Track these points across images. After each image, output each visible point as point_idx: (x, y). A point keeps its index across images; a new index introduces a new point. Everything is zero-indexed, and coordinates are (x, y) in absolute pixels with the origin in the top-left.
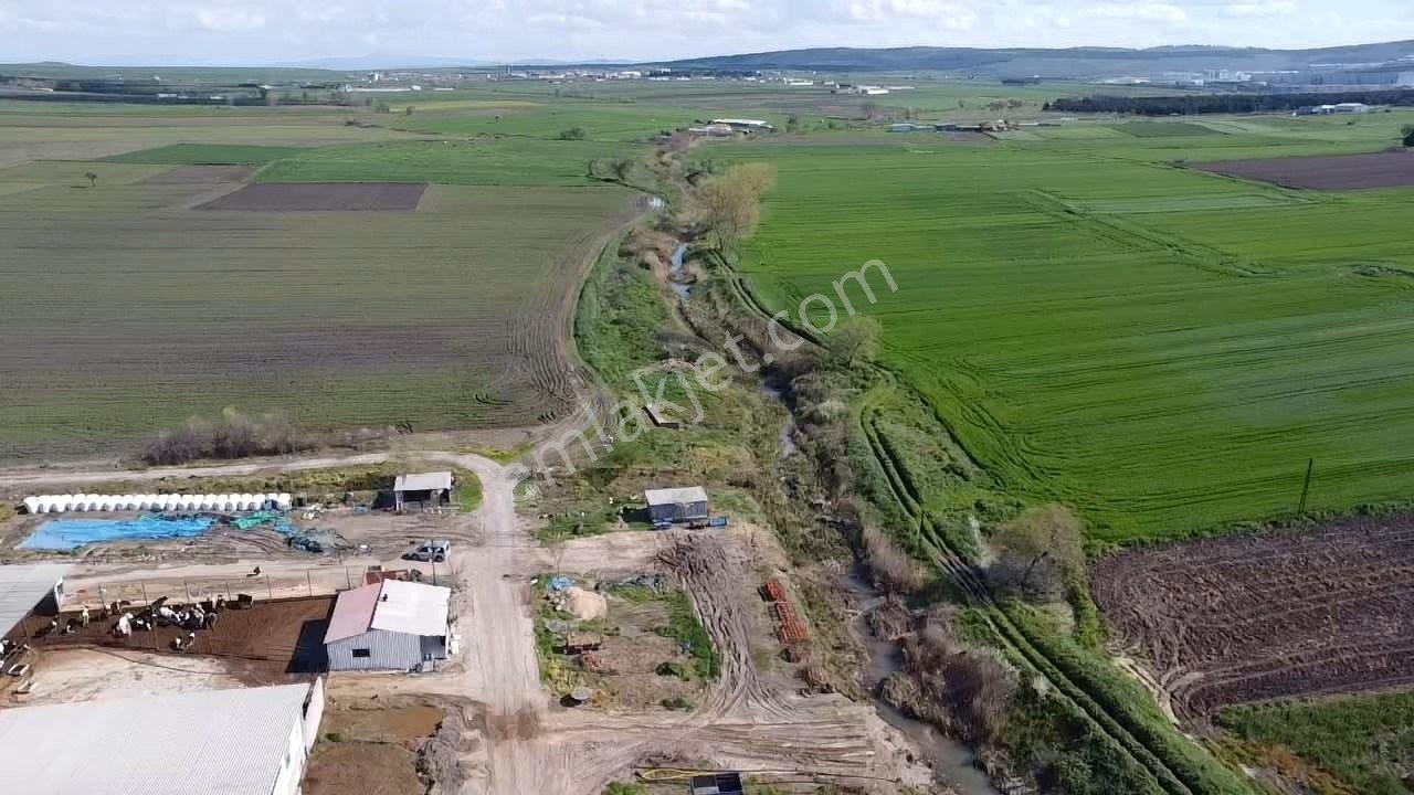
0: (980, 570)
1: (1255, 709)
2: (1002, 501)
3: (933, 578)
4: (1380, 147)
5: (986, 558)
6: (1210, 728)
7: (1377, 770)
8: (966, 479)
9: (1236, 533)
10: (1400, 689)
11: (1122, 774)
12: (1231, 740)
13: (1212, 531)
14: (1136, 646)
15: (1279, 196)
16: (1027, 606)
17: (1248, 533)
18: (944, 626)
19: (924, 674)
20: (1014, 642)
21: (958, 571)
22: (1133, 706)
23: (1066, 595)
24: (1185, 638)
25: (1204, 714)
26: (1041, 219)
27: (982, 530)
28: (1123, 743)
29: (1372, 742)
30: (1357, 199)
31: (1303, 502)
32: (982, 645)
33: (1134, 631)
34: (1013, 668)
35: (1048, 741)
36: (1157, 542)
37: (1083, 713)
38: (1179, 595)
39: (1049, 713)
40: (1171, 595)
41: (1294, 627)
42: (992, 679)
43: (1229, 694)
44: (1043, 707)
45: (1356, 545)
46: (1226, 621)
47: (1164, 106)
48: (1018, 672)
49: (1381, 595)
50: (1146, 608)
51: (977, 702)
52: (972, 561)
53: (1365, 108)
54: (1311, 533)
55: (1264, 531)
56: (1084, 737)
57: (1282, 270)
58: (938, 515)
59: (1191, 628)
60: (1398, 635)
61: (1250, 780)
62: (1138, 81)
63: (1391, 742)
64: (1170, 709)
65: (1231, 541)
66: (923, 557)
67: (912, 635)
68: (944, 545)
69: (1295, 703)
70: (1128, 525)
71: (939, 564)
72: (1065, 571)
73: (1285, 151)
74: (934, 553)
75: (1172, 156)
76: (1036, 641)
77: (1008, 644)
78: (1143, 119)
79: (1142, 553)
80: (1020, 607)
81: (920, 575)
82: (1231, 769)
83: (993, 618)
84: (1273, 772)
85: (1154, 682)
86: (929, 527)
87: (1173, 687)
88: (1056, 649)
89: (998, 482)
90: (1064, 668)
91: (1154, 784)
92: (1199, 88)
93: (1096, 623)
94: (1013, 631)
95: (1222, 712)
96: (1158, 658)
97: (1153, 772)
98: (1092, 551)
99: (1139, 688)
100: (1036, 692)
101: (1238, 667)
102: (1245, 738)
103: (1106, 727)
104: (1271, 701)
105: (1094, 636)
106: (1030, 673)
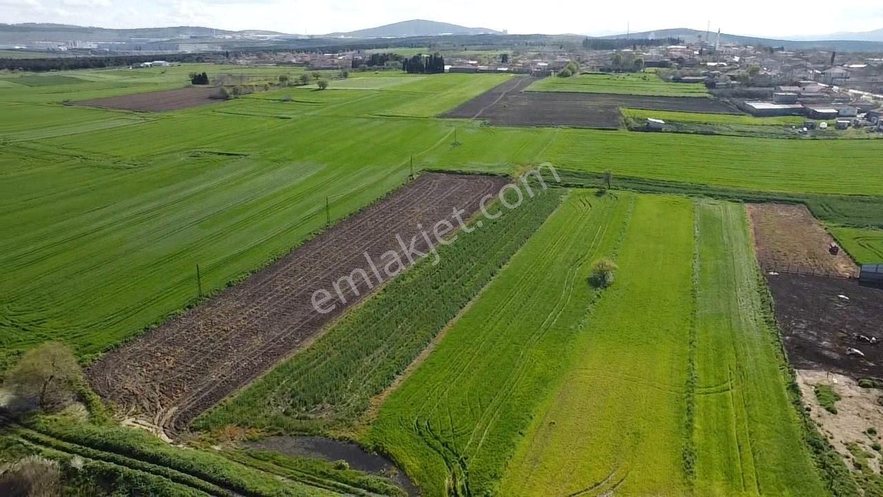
0: (2, 408)
1: (210, 413)
4: (181, 85)
5: (3, 400)
6: (190, 435)
7: (273, 414)
9: (169, 320)
10: (270, 370)
11: (149, 488)
12: (203, 436)
13: (156, 323)
14: (133, 409)
15: (136, 117)
16: (49, 417)
17: (176, 317)
20: (47, 445)
22: (142, 445)
23: (76, 398)
24: (161, 391)
25: (185, 429)
28: (144, 470)
29: (267, 402)
30: (177, 115)
31: (200, 290)
32: (21, 458)
33: (129, 401)
34: (51, 462)
36: (126, 342)
37: (113, 465)
38: (149, 368)
39: (89, 477)
40: (144, 370)
41: (216, 360)
42: (37, 477)
43: (194, 411)
44: (84, 475)
45: (233, 305)
46: (180, 371)
47: (44, 64)
48: (57, 463)
49: (250, 325)
50: (130, 384)
53: (168, 64)
54: (209, 306)
55: (185, 313)
56: (118, 479)
57: (151, 161)
59: (162, 384)
60: (263, 343)
61: (220, 453)
62: (17, 47)
63: (274, 398)
64: (165, 435)
65: (169, 325)
69: (228, 400)
70: (103, 338)
72: (70, 382)
73: (129, 91)
75: (60, 98)
76: (64, 436)
77: (42, 448)
78: (29, 74)
79: (118, 352)
80: (43, 420)
82: (208, 451)
83: (24, 437)
84: (229, 442)
85: (151, 425)
87: (162, 423)
88: (81, 435)
90: (91, 444)
91: (171, 483)
92: (65, 53)
93: (103, 407)
94: (44, 438)
95: (194, 423)
96: (148, 410)
97: (167, 476)
98: (84, 363)
99: (143, 433)
100: (75, 469)
101: (194, 395)
102: (210, 431)
103: (130, 466)
104: (217, 405)
105: (104, 415)
106: (66, 459)
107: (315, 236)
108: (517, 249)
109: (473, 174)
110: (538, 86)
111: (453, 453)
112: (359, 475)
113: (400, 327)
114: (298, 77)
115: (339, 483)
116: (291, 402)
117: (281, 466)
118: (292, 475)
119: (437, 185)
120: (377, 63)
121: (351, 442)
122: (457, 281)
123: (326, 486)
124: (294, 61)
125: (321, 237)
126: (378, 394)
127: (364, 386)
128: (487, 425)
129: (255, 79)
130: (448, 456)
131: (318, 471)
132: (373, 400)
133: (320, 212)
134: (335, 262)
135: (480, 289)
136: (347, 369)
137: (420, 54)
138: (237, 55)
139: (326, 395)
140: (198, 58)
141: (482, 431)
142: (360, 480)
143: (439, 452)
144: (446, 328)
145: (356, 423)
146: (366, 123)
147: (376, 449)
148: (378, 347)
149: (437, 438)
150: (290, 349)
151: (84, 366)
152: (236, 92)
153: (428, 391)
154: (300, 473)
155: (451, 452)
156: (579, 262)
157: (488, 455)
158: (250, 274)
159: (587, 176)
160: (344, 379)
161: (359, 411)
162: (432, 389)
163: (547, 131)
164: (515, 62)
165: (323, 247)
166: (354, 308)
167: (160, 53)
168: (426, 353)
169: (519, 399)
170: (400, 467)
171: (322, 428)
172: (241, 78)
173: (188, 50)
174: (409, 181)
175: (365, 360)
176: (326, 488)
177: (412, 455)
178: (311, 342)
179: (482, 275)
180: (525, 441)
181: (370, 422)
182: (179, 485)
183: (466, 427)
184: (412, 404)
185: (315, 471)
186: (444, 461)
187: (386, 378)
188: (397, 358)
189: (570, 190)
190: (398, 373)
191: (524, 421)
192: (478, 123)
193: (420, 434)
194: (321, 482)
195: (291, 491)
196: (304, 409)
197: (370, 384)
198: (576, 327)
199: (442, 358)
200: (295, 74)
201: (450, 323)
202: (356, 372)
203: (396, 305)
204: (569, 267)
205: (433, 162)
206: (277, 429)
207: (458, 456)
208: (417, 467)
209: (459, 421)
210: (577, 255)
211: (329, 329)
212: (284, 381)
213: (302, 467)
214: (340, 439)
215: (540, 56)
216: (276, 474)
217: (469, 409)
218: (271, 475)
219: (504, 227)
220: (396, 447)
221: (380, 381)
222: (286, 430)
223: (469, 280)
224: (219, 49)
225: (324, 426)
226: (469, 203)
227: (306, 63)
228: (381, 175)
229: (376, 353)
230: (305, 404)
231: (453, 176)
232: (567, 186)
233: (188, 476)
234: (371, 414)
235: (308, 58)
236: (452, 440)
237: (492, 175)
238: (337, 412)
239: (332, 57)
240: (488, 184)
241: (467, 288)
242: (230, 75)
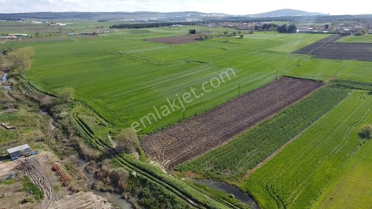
0: (113, 148)
1: (182, 165)
2: (116, 130)
3: (101, 153)
4: (185, 34)
5: (114, 145)
6: (174, 172)
7: (206, 170)
8: (105, 126)
9: (171, 126)
10: (208, 152)
11: (157, 189)
12: (179, 173)
13: (166, 127)
14: (154, 158)
15: (168, 46)
16: (127, 155)
17: (174, 125)
18: (107, 165)
19: (104, 179)
20: (126, 165)
21: (108, 150)
22: (156, 172)
23: (136, 150)
24: (165, 153)
25: (172, 169)
26: (114, 56)
27: (112, 138)
28: (156, 181)
29: (204, 165)
30: (183, 45)
31: (184, 116)
32: (118, 167)
33: (153, 154)
34: (126, 171)
35: (139, 186)
36: (155, 132)
37: (145, 177)
38: (161, 144)
39: (138, 179)
40: (160, 144)
41: (187, 144)
42: (122, 175)
43: (176, 163)
44: (136, 178)
45: (196, 123)
46: (173, 147)
47: (139, 26)
48: (128, 172)
49: (202, 133)
50: (154, 148)
51: (119, 182)
52: (111, 147)
53: (181, 26)
54: (187, 122)
55: (177, 124)
56: (147, 183)
57: (171, 63)
58: (100, 137)
59: (166, 150)
60: (206, 140)
61: (184, 181)
62: (132, 20)
63: (208, 163)
64: (164, 170)
65: (171, 128)
66: (97, 149)
67: (99, 170)
68: (103, 144)
69: (190, 161)
70: (147, 129)
71: (102, 150)
72: (135, 144)
73: (166, 36)
74: (100, 147)
75: (143, 38)
76: (131, 163)
77: (124, 165)
78: (135, 29)
79: (152, 135)
80: (125, 155)
81: (98, 153)
82: (179, 179)
83: (119, 160)
84: (188, 177)
85: (160, 165)
86: (98, 141)
87: (164, 165)
88: (136, 164)
89: (114, 125)
90: (139, 168)
91: (165, 189)
92: (146, 22)
93: (144, 155)
94: (125, 162)
95: (175, 168)
96: (160, 159)
97: (164, 186)
98: (140, 138)
99: (157, 167)
100: (133, 175)
101: (177, 157)
102: (181, 172)
103: (152, 179)
104: (185, 162)
105: (144, 158)
106: (131, 171)
107: (233, 99)
108: (322, 115)
109: (304, 79)
110: (343, 40)
111: (281, 201)
112: (238, 202)
113: (264, 142)
114: (232, 33)
115: (230, 203)
116: (214, 166)
117: (207, 191)
118: (211, 196)
119: (287, 82)
120: (266, 28)
121: (237, 187)
122: (292, 125)
123: (224, 203)
124: (231, 26)
125: (235, 100)
126: (251, 169)
127: (246, 164)
128: (299, 192)
129: (214, 32)
130: (278, 202)
131: (221, 196)
132: (248, 171)
133: (236, 89)
134: (240, 111)
135: (302, 131)
136: (239, 156)
137: (286, 25)
138: (208, 23)
139: (229, 166)
140: (193, 24)
141: (296, 194)
142: (238, 204)
143: (275, 199)
144: (285, 145)
145: (240, 179)
146: (259, 54)
147: (247, 192)
148: (253, 149)
149: (274, 193)
150: (217, 145)
151: (139, 139)
152: (206, 37)
153: (273, 171)
154: (214, 195)
155: (280, 201)
156: (354, 125)
157: (297, 206)
158: (204, 112)
159: (364, 84)
160: (238, 160)
161: (242, 175)
162: (275, 171)
163: (345, 62)
164: (332, 28)
165: (236, 104)
166: (246, 131)
167: (179, 21)
168: (274, 154)
169: (316, 183)
170: (257, 202)
171: (225, 179)
172: (209, 32)
173: (189, 20)
174: (275, 80)
175: (247, 153)
176: (224, 204)
177: (262, 198)
178: (226, 143)
179: (304, 124)
180: (317, 203)
181: (246, 180)
182: (168, 190)
183: (289, 191)
184: (265, 176)
185: (220, 196)
186: (276, 204)
187: (255, 163)
188: (261, 155)
189: (354, 90)
190: (261, 161)
191: (317, 194)
192: (310, 56)
193: (267, 189)
194: (222, 201)
195: (210, 202)
196: (219, 170)
197: (248, 164)
198: (349, 155)
199: (281, 158)
200: (231, 31)
201: (286, 143)
202: (243, 158)
203: (263, 132)
204: (348, 127)
205: (287, 73)
206: (207, 176)
207: (283, 203)
208: (264, 204)
209: (285, 187)
210: (354, 121)
211: (234, 138)
212: (213, 158)
213: (216, 193)
214: (232, 185)
215: (346, 25)
216: (205, 194)
217: (291, 183)
218: (203, 194)
219: (317, 104)
220: (256, 193)
221: (253, 164)
222: (211, 177)
223: (297, 126)
224: (201, 20)
225: (226, 179)
226: (301, 92)
227: (236, 27)
228: (263, 76)
229: (253, 151)
230: (220, 168)
231: (295, 80)
232: (353, 88)
233: (171, 187)
234: (247, 177)
235: (236, 25)
236: (281, 195)
237: (314, 81)
238: (232, 173)
239: (246, 25)
240: (311, 85)
241: (296, 129)
242: (205, 31)
